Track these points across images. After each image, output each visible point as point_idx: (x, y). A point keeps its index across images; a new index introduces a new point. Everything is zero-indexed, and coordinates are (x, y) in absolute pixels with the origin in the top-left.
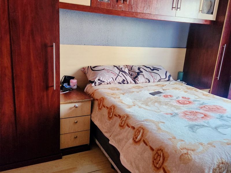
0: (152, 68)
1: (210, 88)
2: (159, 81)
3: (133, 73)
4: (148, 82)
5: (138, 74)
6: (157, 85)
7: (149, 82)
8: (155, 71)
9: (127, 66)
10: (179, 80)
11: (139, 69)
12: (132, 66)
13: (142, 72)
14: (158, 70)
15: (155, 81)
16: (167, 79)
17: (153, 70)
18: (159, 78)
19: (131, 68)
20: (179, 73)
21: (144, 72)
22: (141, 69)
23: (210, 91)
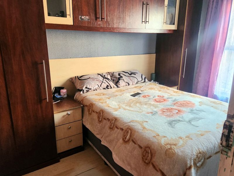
0: (130, 73)
1: (178, 85)
2: (137, 83)
3: (114, 79)
4: (128, 85)
5: (119, 79)
6: (136, 87)
7: (129, 85)
8: (133, 75)
9: (108, 73)
10: (153, 81)
11: (119, 74)
12: (113, 73)
13: (122, 77)
14: (135, 74)
15: (134, 83)
16: (143, 81)
17: (131, 74)
18: (136, 81)
19: (112, 75)
20: (152, 74)
21: (124, 77)
22: (121, 75)
23: (178, 87)
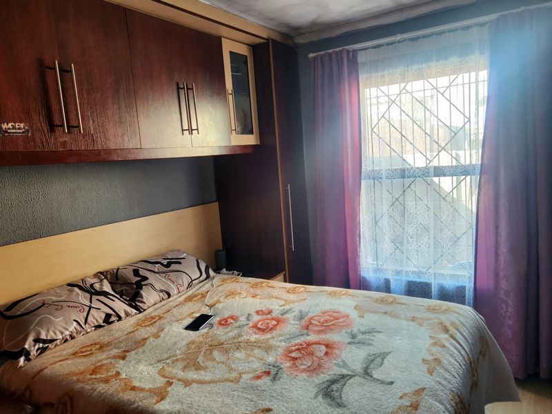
0: (165, 262)
1: (284, 269)
2: (189, 285)
3: (124, 288)
4: (167, 296)
5: (139, 286)
6: (190, 299)
7: (169, 298)
8: (174, 267)
9: (101, 273)
10: (224, 270)
11: (136, 272)
12: (115, 271)
13: (145, 278)
14: (180, 263)
15: (181, 289)
16: (204, 275)
17: (168, 265)
18: (186, 281)
19: (114, 277)
20: (217, 253)
21: (152, 278)
22: (142, 272)
23: (285, 275)
